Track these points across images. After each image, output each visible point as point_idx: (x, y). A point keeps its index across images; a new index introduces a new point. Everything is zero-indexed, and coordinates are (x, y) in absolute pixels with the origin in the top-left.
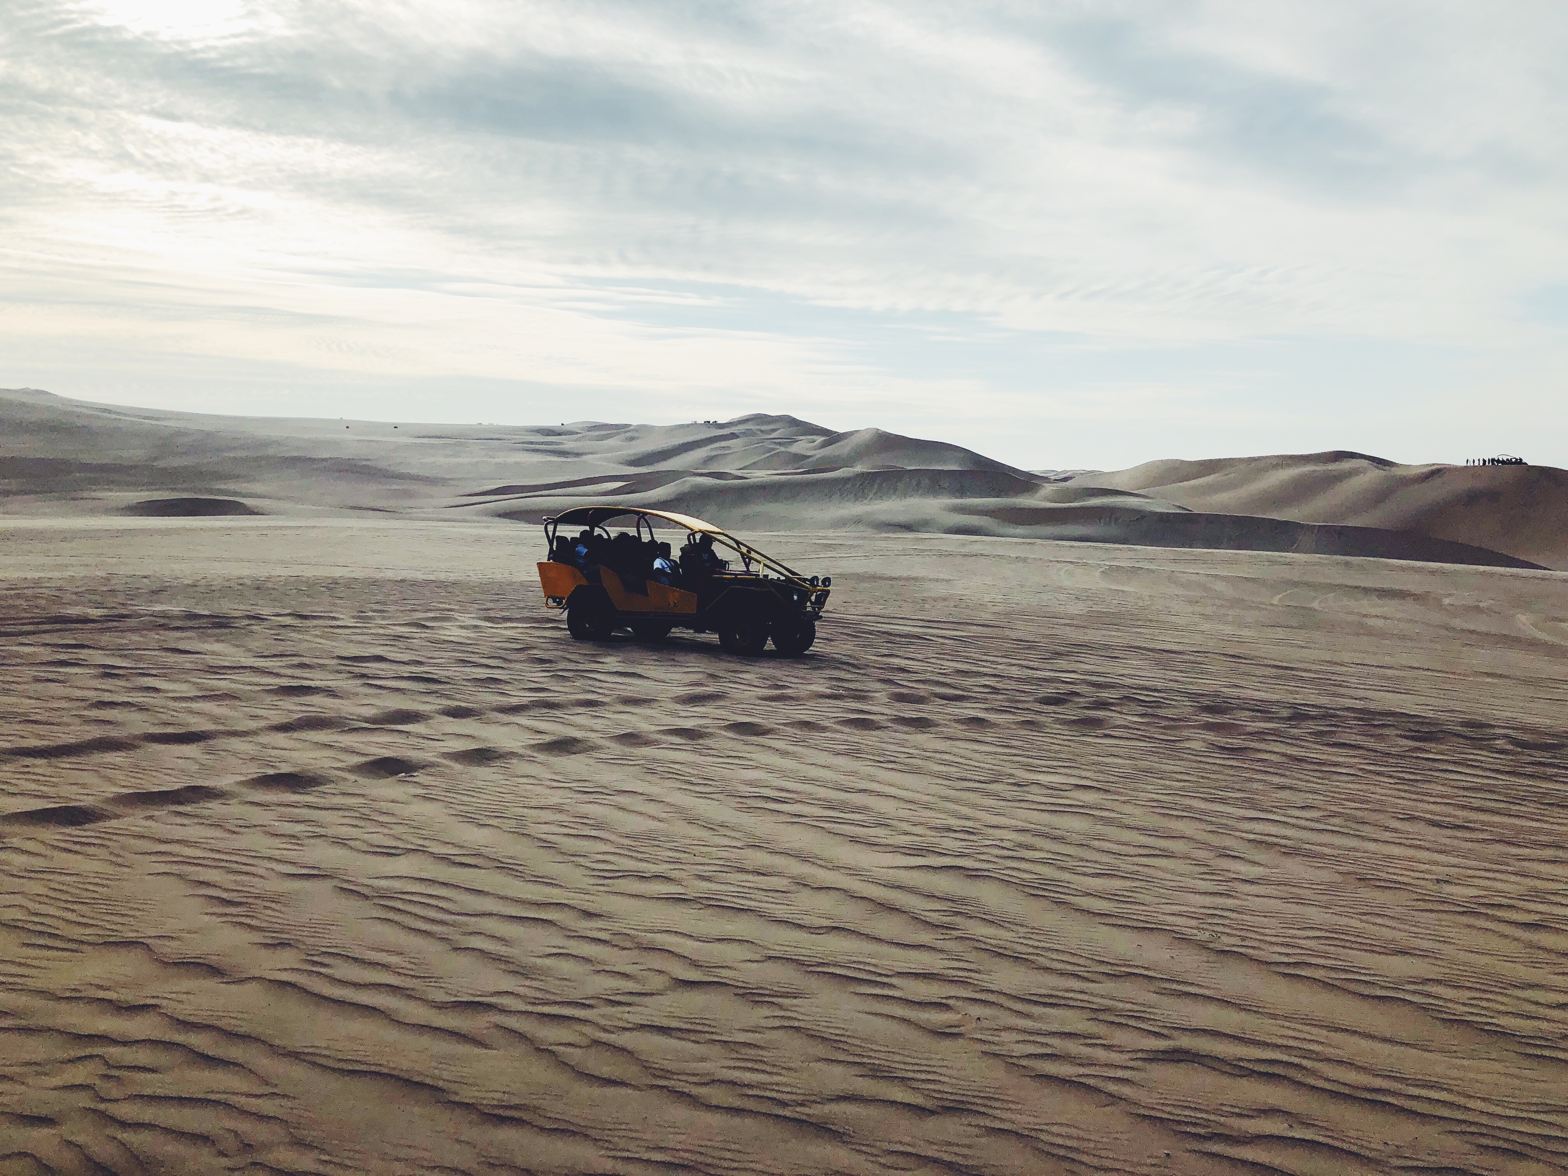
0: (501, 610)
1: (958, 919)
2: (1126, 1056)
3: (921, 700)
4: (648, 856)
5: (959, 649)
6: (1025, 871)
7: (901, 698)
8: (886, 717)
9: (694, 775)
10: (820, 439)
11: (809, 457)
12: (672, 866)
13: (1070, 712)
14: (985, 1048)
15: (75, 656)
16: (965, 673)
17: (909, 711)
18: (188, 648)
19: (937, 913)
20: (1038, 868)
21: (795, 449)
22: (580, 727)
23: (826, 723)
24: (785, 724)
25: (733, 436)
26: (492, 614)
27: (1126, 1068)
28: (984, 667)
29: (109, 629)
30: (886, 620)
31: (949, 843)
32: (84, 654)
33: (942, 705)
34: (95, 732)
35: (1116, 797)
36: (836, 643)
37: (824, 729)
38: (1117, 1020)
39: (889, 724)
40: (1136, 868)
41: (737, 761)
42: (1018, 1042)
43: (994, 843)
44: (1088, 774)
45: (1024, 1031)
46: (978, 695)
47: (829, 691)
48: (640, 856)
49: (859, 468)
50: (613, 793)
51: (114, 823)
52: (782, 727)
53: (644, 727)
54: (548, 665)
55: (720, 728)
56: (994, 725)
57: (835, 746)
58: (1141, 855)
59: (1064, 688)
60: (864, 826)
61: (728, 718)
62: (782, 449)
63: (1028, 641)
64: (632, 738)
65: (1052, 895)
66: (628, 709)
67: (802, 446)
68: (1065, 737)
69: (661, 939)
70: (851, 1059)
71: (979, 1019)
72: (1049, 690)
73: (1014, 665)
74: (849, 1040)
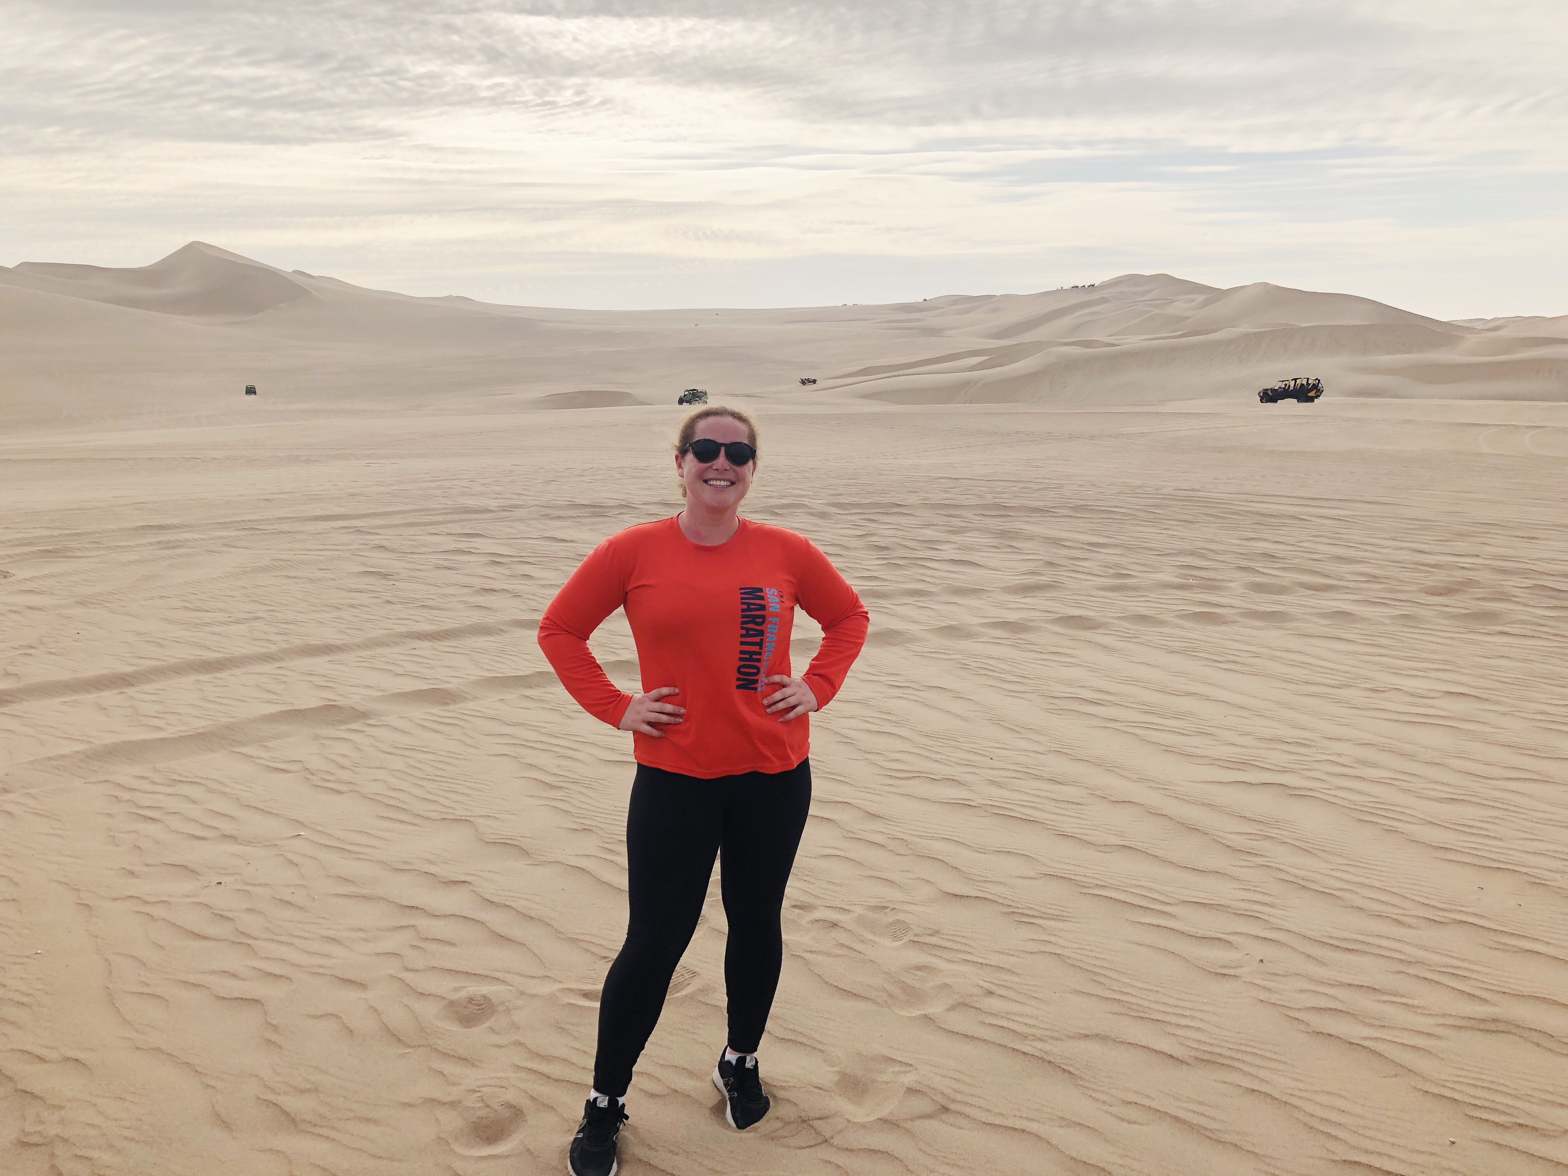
0: (850, 495)
1: (1266, 844)
2: (1431, 1021)
3: (1280, 590)
4: (944, 757)
5: (1342, 531)
6: (1360, 793)
7: (1259, 588)
8: (1238, 611)
9: (1009, 672)
10: (1201, 298)
11: (1188, 318)
12: (967, 769)
13: (1459, 603)
14: (1264, 995)
15: (471, 545)
16: (1340, 559)
17: (1265, 603)
18: (564, 537)
19: (1245, 837)
20: (1375, 790)
21: (1172, 310)
22: (903, 618)
23: (1167, 617)
24: (1119, 618)
25: (1103, 300)
26: (842, 499)
27: (1429, 1035)
28: (1366, 551)
29: (502, 519)
30: (1259, 499)
31: (1277, 757)
32: (477, 543)
33: (1305, 596)
34: (475, 618)
35: (1495, 708)
36: (1197, 526)
37: (1164, 623)
38: (1429, 975)
39: (1239, 619)
40: (1498, 794)
41: (1056, 658)
42: (1302, 991)
43: (1329, 758)
44: (1464, 679)
45: (1311, 979)
46: (1351, 585)
47: (1178, 580)
48: (934, 756)
49: (1244, 328)
50: (922, 688)
51: (471, 705)
52: (1116, 621)
53: (970, 619)
54: (885, 552)
55: (1047, 621)
56: (1363, 619)
57: (1169, 643)
58: (1510, 779)
59: (1460, 575)
60: (1184, 734)
61: (1056, 609)
62: (1157, 311)
63: (1425, 520)
64: (953, 631)
65: (1383, 821)
66: (955, 599)
67: (1180, 306)
68: (1446, 635)
69: (939, 848)
70: (1107, 994)
71: (1262, 961)
72: (1439, 578)
73: (1402, 549)
74: (1108, 973)
